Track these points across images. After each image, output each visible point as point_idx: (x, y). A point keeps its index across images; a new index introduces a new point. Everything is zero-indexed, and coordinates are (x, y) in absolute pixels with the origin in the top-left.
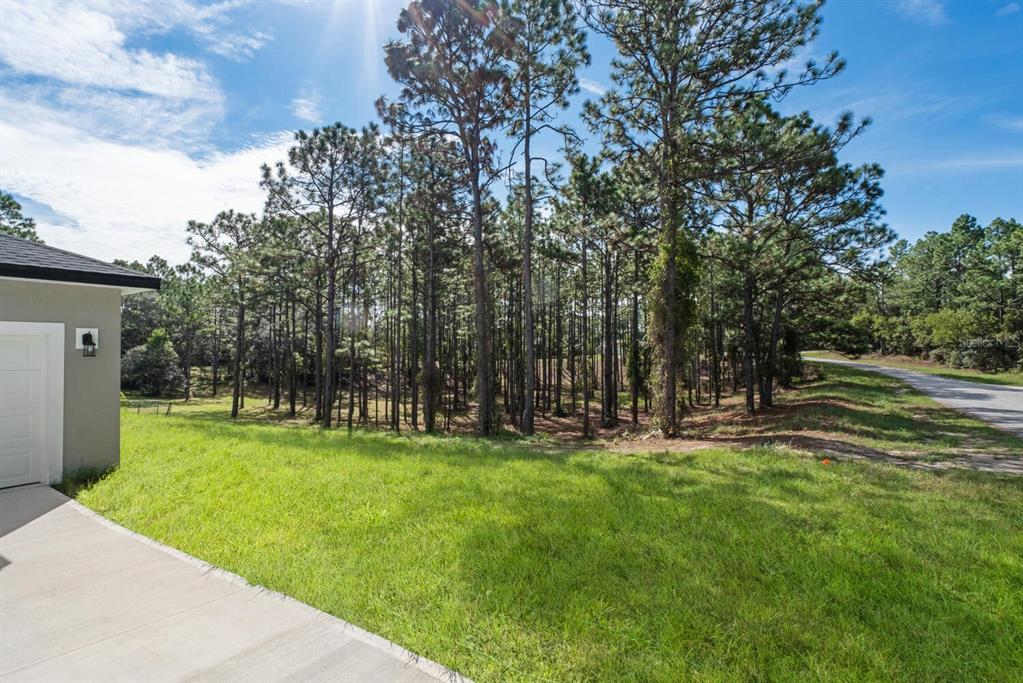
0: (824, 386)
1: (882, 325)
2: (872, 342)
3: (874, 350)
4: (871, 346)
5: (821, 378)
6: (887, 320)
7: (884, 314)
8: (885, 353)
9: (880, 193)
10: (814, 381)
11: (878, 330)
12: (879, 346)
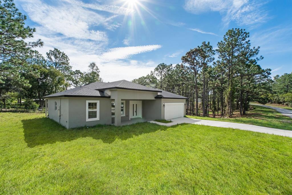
0: (256, 111)
1: (271, 96)
2: (268, 100)
3: (269, 102)
4: (268, 101)
5: (254, 109)
6: (273, 95)
7: (272, 93)
8: (272, 103)
9: (270, 74)
10: (253, 109)
11: (270, 97)
12: (270, 101)
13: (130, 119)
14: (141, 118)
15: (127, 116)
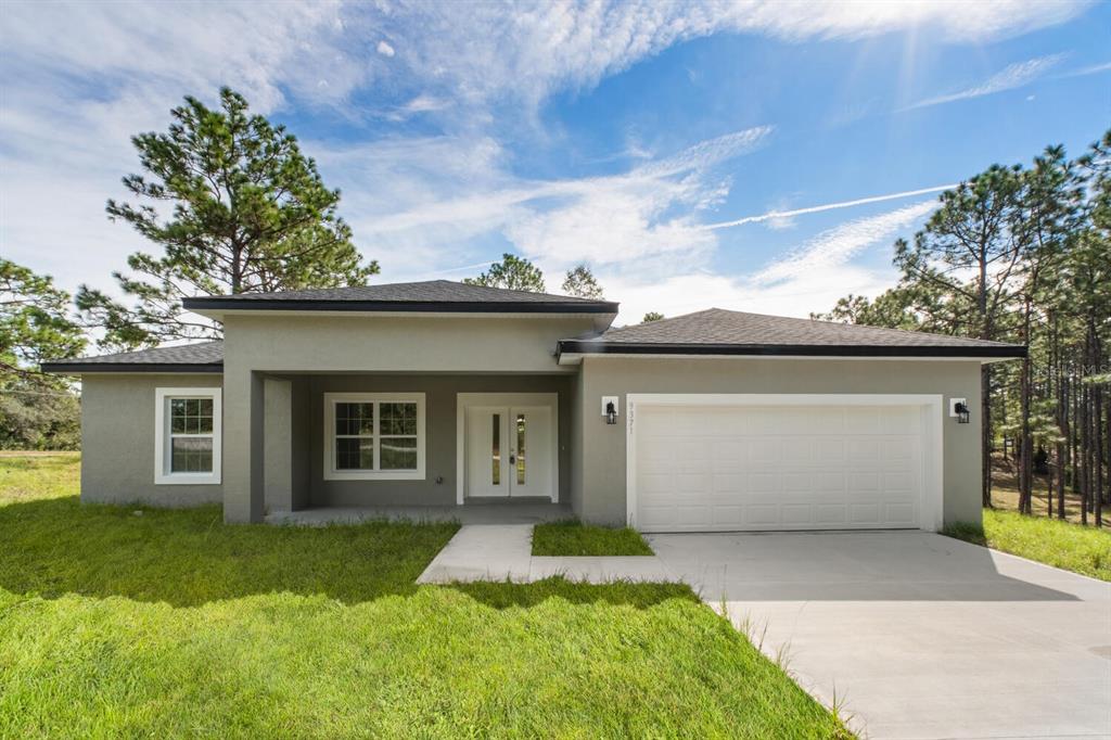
13: (460, 501)
14: (555, 500)
15: (440, 481)
